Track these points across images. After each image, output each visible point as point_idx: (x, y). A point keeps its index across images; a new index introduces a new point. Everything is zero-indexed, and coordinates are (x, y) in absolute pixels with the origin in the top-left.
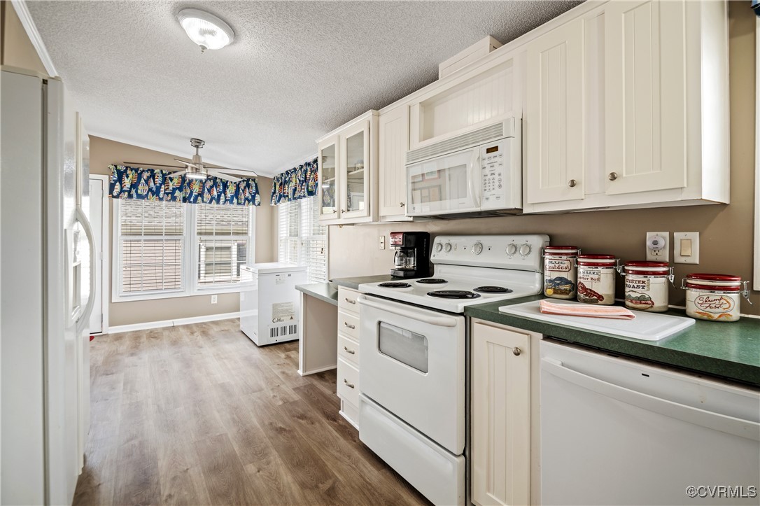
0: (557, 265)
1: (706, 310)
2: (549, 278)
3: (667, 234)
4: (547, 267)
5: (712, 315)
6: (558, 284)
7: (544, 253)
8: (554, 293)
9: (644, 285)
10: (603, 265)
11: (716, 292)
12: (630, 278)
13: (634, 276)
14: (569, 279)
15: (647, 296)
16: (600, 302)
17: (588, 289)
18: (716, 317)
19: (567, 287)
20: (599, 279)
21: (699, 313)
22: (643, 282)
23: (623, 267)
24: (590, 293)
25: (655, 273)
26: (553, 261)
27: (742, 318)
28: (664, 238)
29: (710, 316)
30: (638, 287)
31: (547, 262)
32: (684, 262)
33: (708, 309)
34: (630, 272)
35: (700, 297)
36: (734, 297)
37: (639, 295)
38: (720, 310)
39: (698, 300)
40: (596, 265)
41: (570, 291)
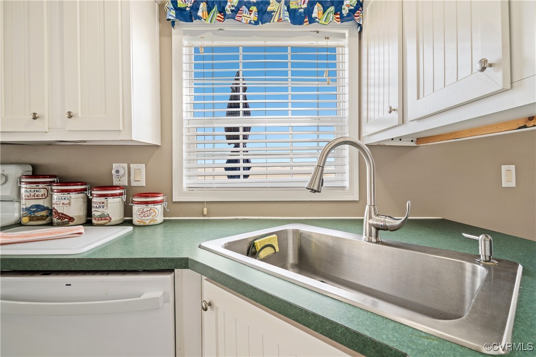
0: (32, 194)
1: (142, 218)
2: (24, 207)
3: (126, 165)
4: (23, 196)
5: (146, 221)
6: (34, 212)
7: (21, 182)
8: (30, 220)
9: (103, 205)
10: (75, 191)
11: (149, 205)
12: (95, 201)
13: (98, 198)
14: (46, 206)
15: (106, 214)
16: (71, 223)
17: (60, 213)
18: (147, 223)
19: (44, 213)
20: (69, 204)
21: (139, 221)
22: (103, 203)
23: (91, 192)
24: (62, 216)
25: (113, 195)
26: (28, 190)
27: (165, 221)
28: (124, 168)
29: (145, 222)
30: (100, 207)
31: (23, 190)
32: (136, 185)
33: (143, 218)
34: (95, 195)
35: (139, 210)
36: (159, 208)
37: (100, 214)
38: (150, 217)
39: (138, 213)
40: (68, 191)
41: (47, 216)
